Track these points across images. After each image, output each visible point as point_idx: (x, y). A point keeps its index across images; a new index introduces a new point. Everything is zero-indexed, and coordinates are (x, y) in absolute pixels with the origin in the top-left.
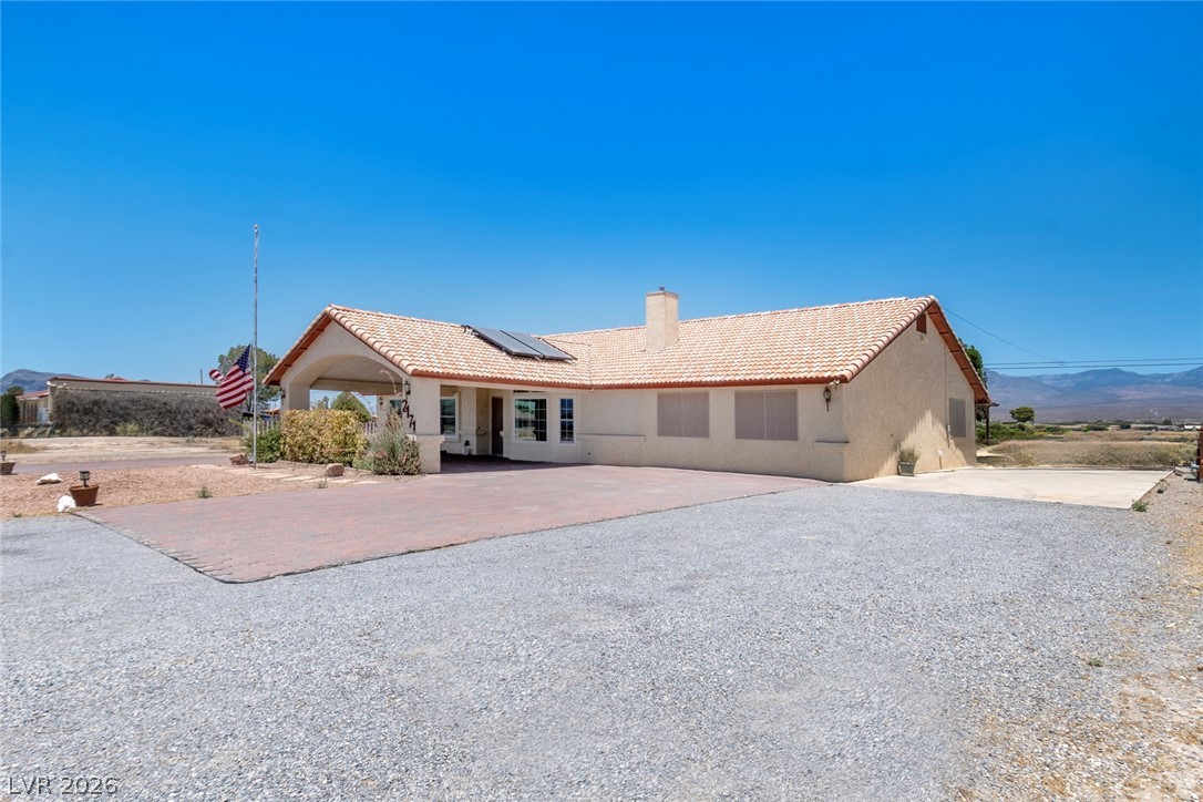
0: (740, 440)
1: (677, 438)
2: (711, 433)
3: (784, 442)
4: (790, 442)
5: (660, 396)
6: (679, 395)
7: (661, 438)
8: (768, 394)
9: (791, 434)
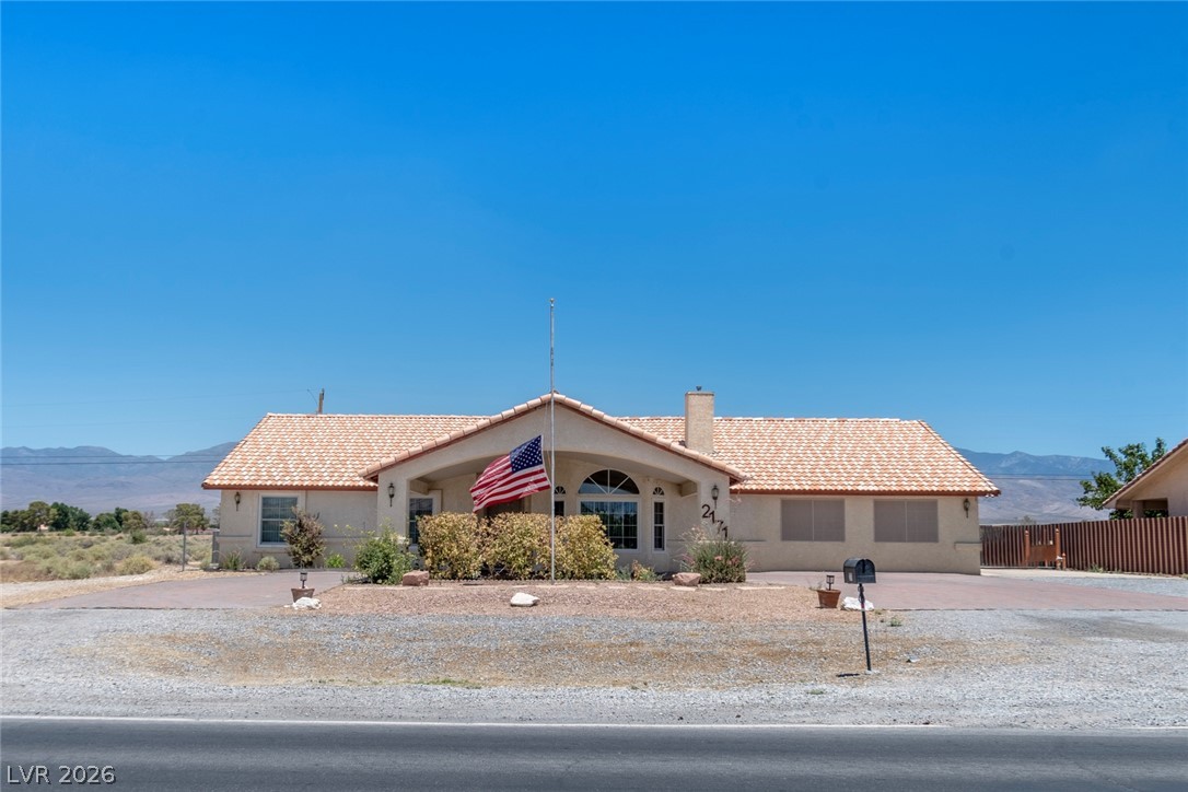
0: (880, 544)
1: (807, 543)
2: (847, 536)
3: (924, 544)
4: (929, 544)
5: (784, 503)
6: (809, 502)
7: (786, 543)
8: (909, 502)
9: (932, 536)
